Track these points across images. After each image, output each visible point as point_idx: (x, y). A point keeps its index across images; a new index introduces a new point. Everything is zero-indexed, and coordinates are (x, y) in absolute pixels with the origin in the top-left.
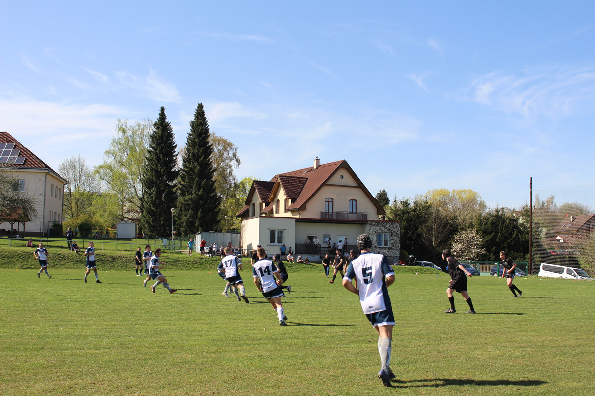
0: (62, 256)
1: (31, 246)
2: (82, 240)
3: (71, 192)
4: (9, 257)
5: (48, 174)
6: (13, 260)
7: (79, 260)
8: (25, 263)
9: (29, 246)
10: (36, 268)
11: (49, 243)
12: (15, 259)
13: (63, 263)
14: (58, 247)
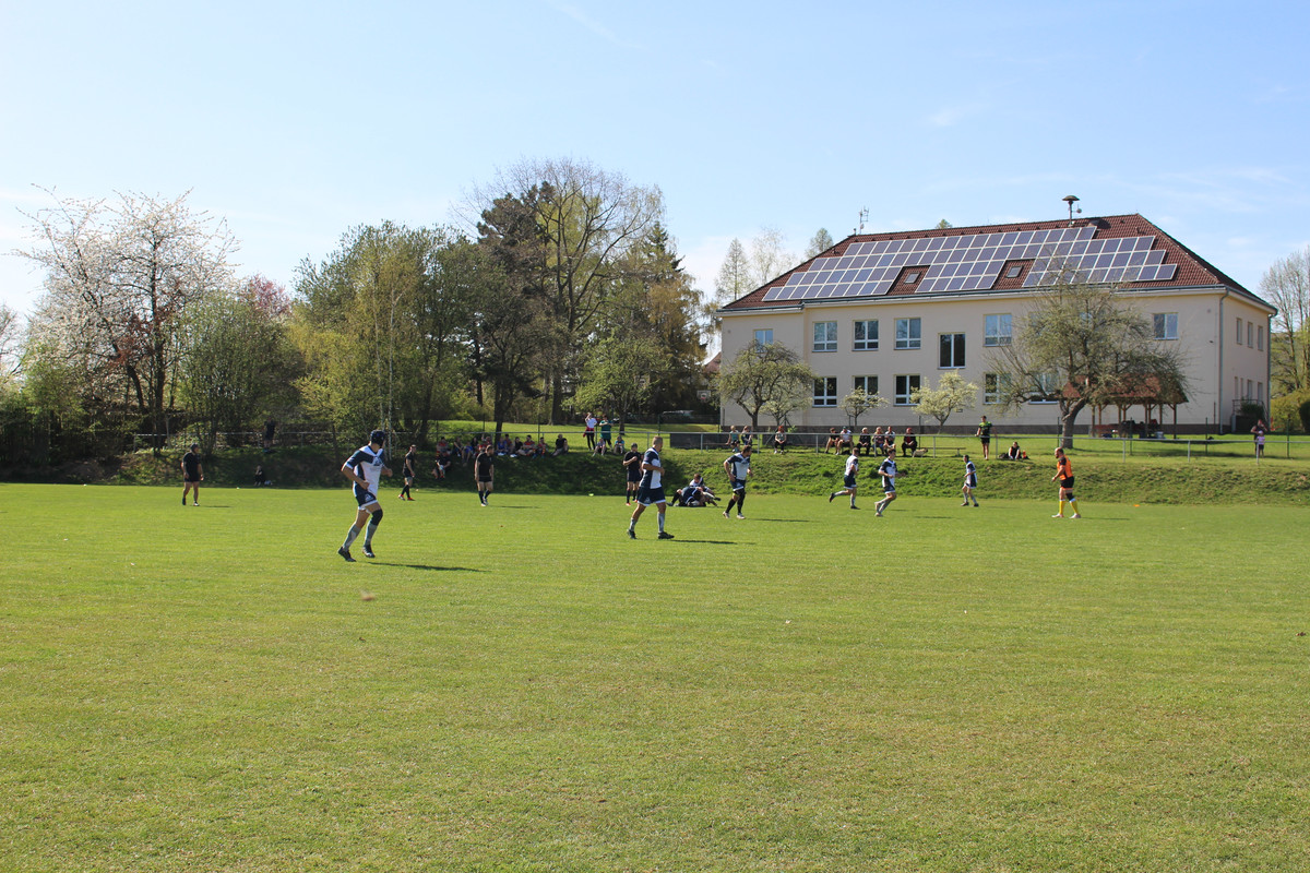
0: (1233, 476)
2: (1285, 437)
3: (1291, 333)
4: (1122, 479)
5: (1226, 295)
6: (1129, 484)
7: (1272, 483)
8: (1154, 491)
10: (1177, 502)
11: (1210, 448)
12: (1133, 483)
13: (1235, 489)
14: (1231, 455)
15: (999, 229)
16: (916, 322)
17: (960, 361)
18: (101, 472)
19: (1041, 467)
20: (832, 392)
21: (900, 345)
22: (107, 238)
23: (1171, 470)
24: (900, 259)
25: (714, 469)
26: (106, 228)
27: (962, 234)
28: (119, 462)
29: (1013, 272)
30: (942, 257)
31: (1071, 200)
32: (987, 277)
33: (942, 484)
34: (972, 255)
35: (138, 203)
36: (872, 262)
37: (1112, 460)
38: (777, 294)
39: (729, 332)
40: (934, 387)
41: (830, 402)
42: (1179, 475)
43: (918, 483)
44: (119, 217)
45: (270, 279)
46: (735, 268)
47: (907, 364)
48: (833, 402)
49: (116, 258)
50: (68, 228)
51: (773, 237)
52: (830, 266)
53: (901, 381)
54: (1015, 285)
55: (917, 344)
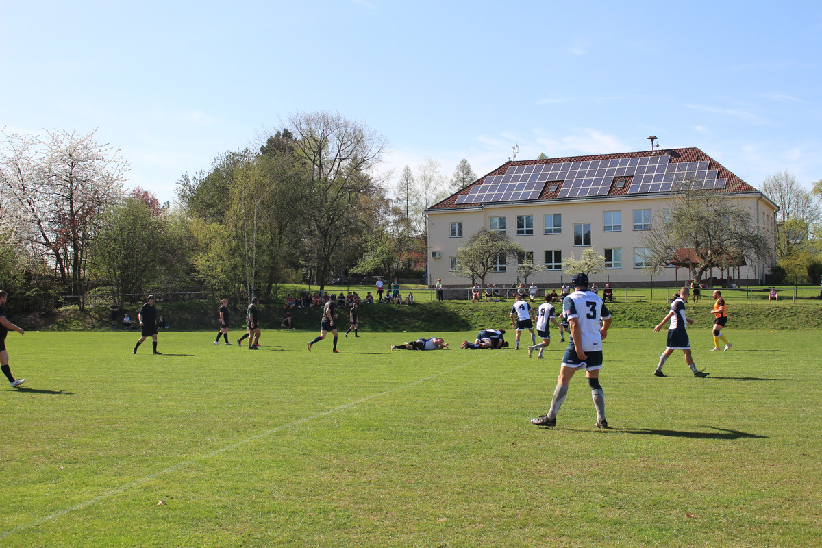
1: (775, 299)
4: (754, 314)
5: (760, 198)
6: (760, 318)
8: (778, 322)
9: (773, 299)
10: (795, 329)
12: (762, 317)
15: (606, 157)
16: (557, 217)
17: (588, 241)
18: (41, 322)
19: (699, 308)
20: (503, 262)
21: (548, 231)
22: (38, 162)
23: (785, 308)
24: (543, 177)
25: (481, 313)
26: (38, 155)
27: (582, 160)
28: (56, 315)
29: (620, 184)
30: (572, 175)
31: (653, 139)
32: (602, 188)
33: (637, 320)
34: (591, 174)
35: (60, 139)
36: (525, 178)
37: (743, 302)
38: (464, 199)
39: (433, 224)
40: (577, 258)
41: (501, 269)
42: (791, 311)
43: (621, 320)
44: (47, 147)
45: (145, 190)
46: (406, 184)
47: (554, 243)
48: (504, 269)
49: (45, 176)
50: (11, 155)
51: (432, 165)
52: (497, 181)
53: (548, 254)
54: (623, 193)
55: (559, 231)
